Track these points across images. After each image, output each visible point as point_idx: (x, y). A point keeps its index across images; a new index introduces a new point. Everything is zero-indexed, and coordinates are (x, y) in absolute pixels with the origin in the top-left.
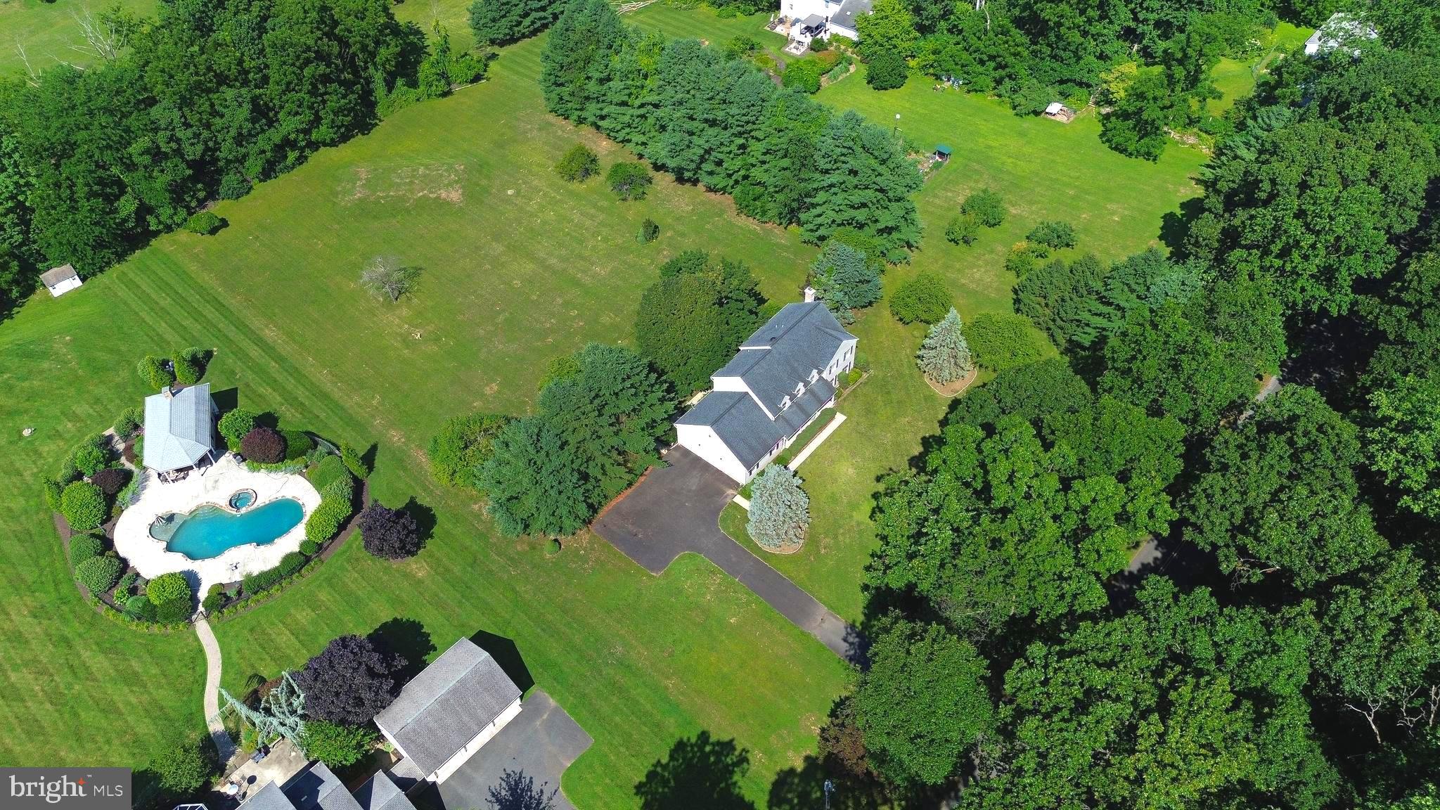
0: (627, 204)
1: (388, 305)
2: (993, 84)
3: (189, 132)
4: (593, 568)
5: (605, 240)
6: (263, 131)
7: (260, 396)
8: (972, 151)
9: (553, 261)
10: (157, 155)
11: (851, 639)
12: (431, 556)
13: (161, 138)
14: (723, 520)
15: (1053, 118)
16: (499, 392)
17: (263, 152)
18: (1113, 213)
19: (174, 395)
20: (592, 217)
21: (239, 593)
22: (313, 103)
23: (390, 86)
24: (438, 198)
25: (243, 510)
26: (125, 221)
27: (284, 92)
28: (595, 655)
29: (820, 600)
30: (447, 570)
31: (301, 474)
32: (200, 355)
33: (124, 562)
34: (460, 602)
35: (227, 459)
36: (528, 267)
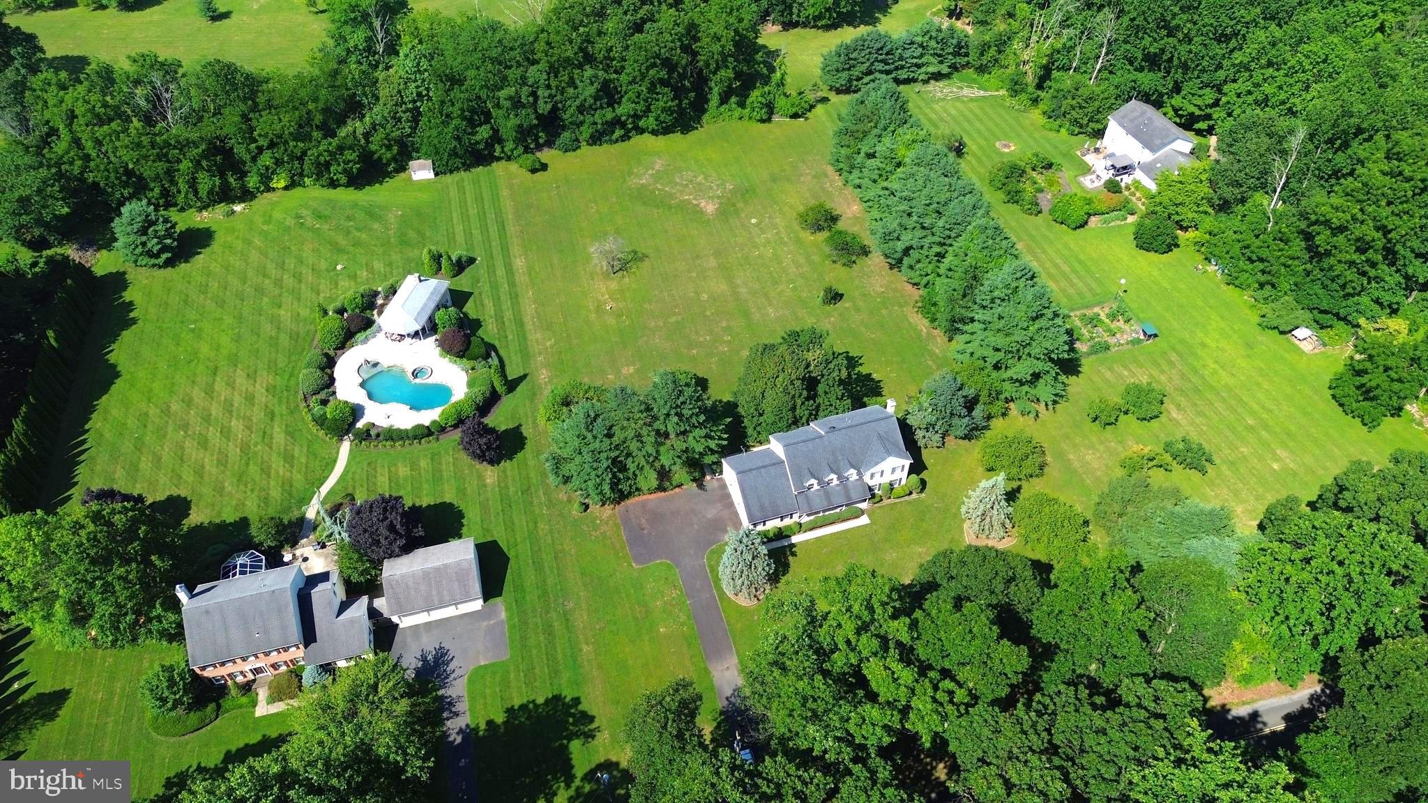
0: (834, 265)
1: (606, 276)
2: (1257, 285)
3: (547, 93)
4: (596, 537)
5: (795, 288)
6: (602, 107)
7: (483, 305)
8: (1182, 341)
9: (743, 290)
10: (516, 103)
12: (504, 472)
13: (525, 90)
14: (712, 552)
15: (1297, 342)
16: (631, 375)
17: (596, 123)
19: (421, 281)
20: (798, 266)
21: (378, 435)
22: (648, 98)
23: (724, 100)
24: (697, 205)
25: (418, 381)
26: (477, 143)
27: (630, 83)
28: (552, 599)
29: (737, 652)
30: (507, 487)
31: (467, 372)
32: (464, 259)
33: (332, 380)
34: (498, 514)
35: (431, 341)
36: (722, 287)
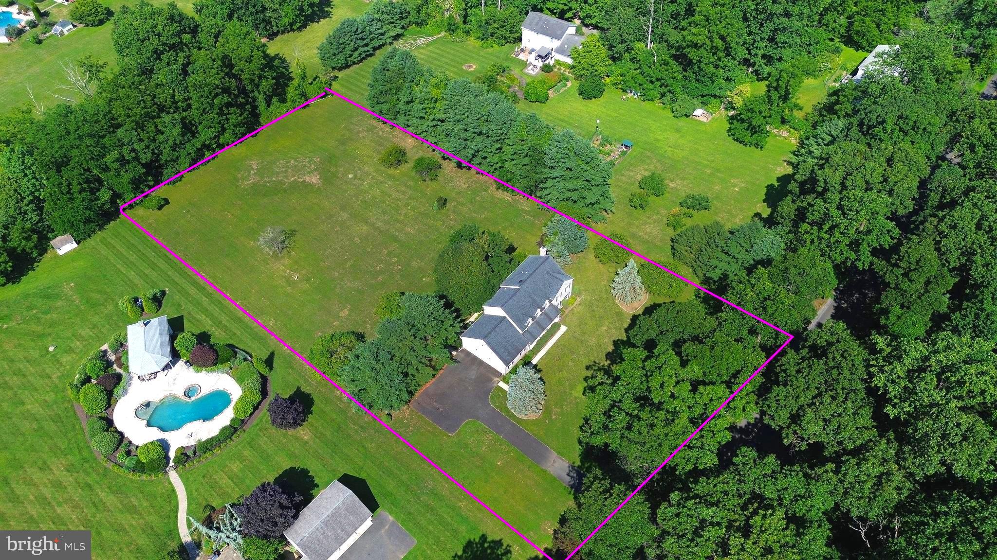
0: (426, 183)
1: (276, 256)
2: (660, 96)
3: (143, 145)
4: (412, 432)
5: (413, 209)
6: (189, 140)
7: (198, 321)
8: (646, 143)
9: (380, 224)
10: (123, 162)
11: (572, 474)
12: (312, 426)
13: (125, 150)
14: (492, 398)
15: (698, 118)
16: (349, 315)
17: (190, 154)
18: (735, 185)
19: (145, 325)
20: (404, 193)
21: (195, 453)
22: (220, 121)
23: (269, 103)
24: (304, 181)
25: (193, 399)
26: (104, 204)
27: (202, 115)
28: (416, 488)
29: (553, 449)
30: (322, 434)
31: (228, 373)
32: (158, 295)
33: (121, 434)
34: (331, 455)
35: (181, 364)
36: (364, 229)
